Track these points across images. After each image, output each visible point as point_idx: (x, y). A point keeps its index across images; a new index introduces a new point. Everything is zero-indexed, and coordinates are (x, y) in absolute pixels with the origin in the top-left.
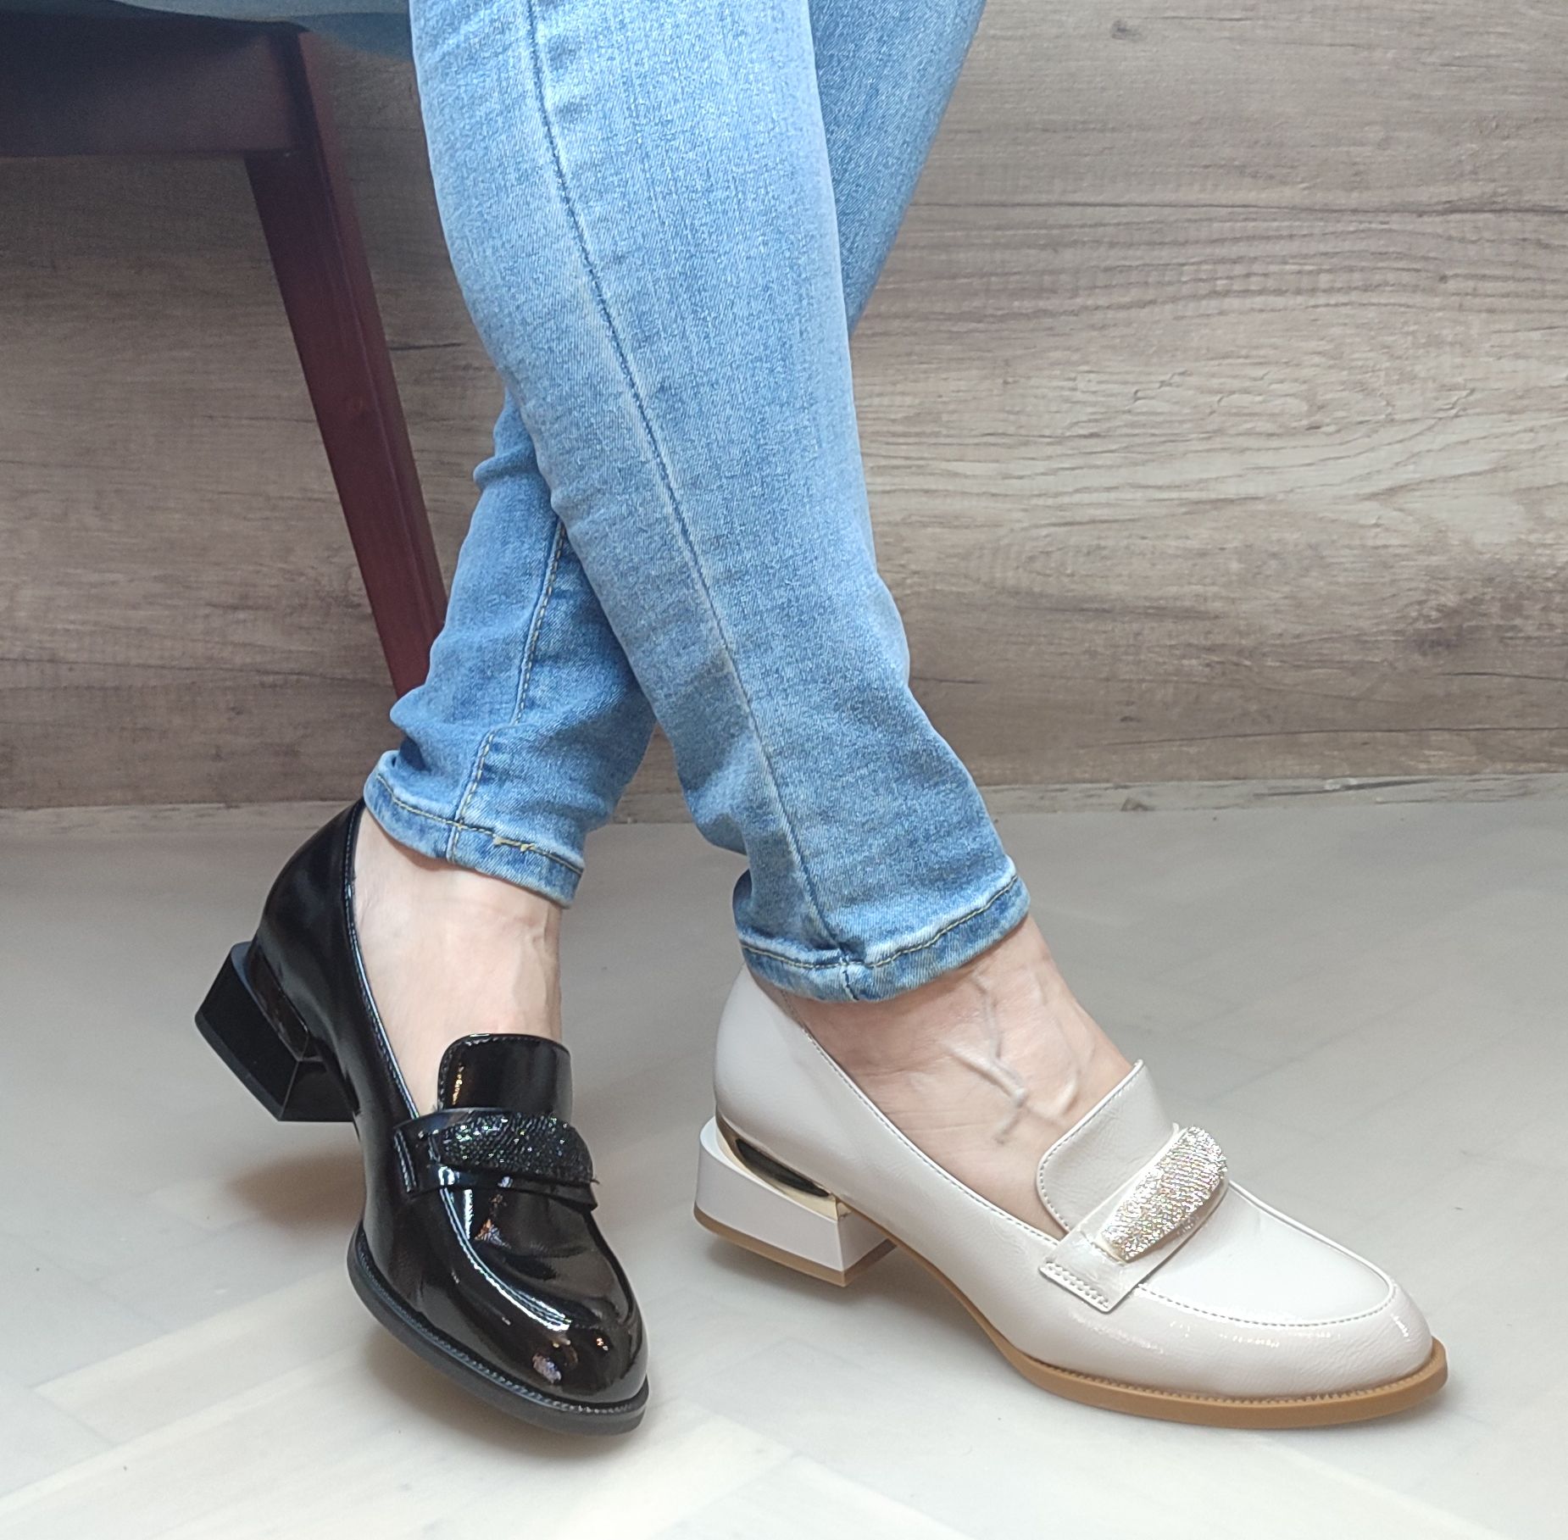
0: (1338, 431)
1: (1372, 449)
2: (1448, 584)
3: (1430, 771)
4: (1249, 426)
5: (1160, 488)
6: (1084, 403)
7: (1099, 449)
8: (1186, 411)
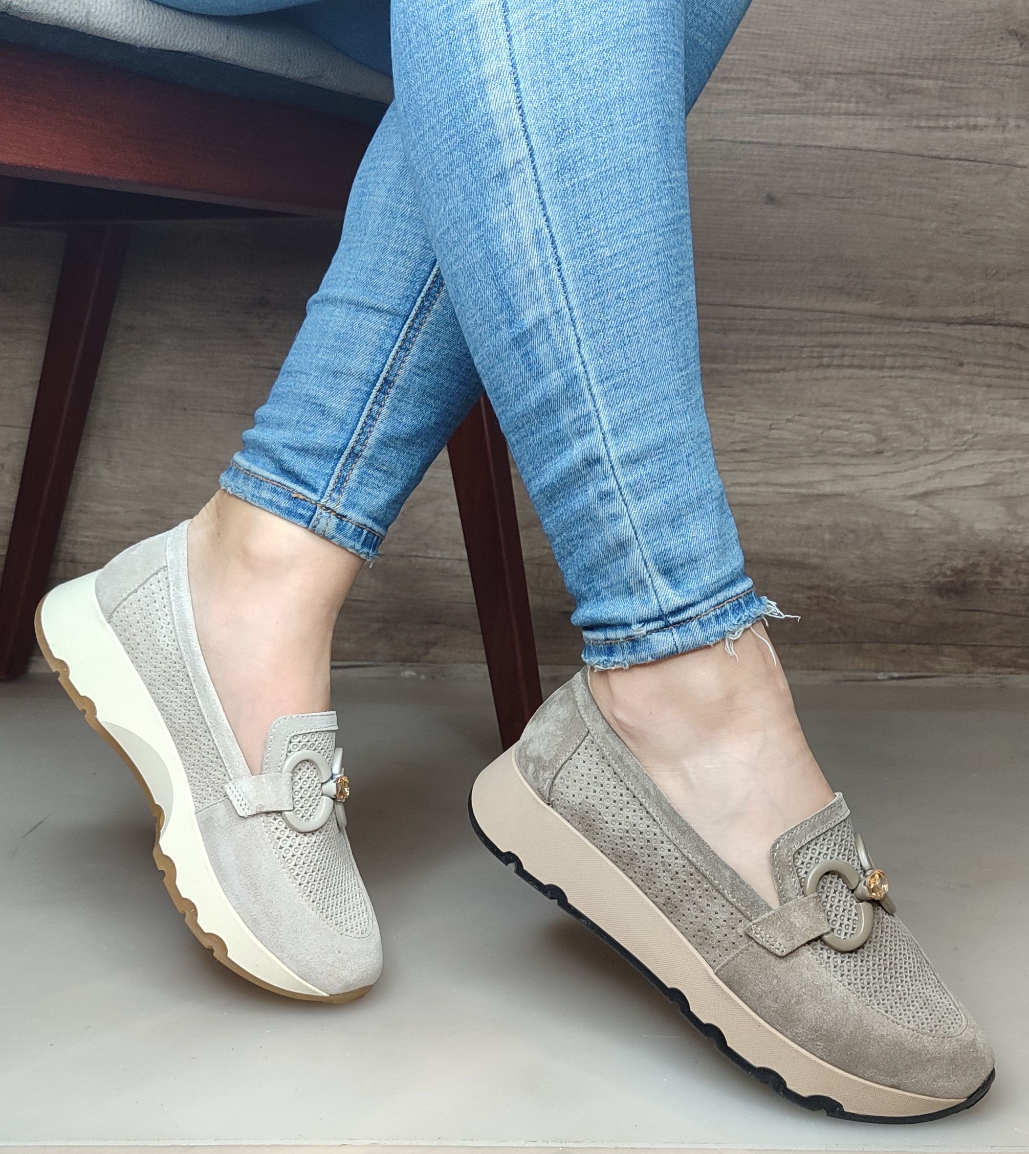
0: (894, 455)
1: (915, 468)
2: (958, 554)
3: (944, 671)
4: (839, 449)
5: (783, 485)
6: (739, 430)
7: (747, 459)
8: (802, 438)
